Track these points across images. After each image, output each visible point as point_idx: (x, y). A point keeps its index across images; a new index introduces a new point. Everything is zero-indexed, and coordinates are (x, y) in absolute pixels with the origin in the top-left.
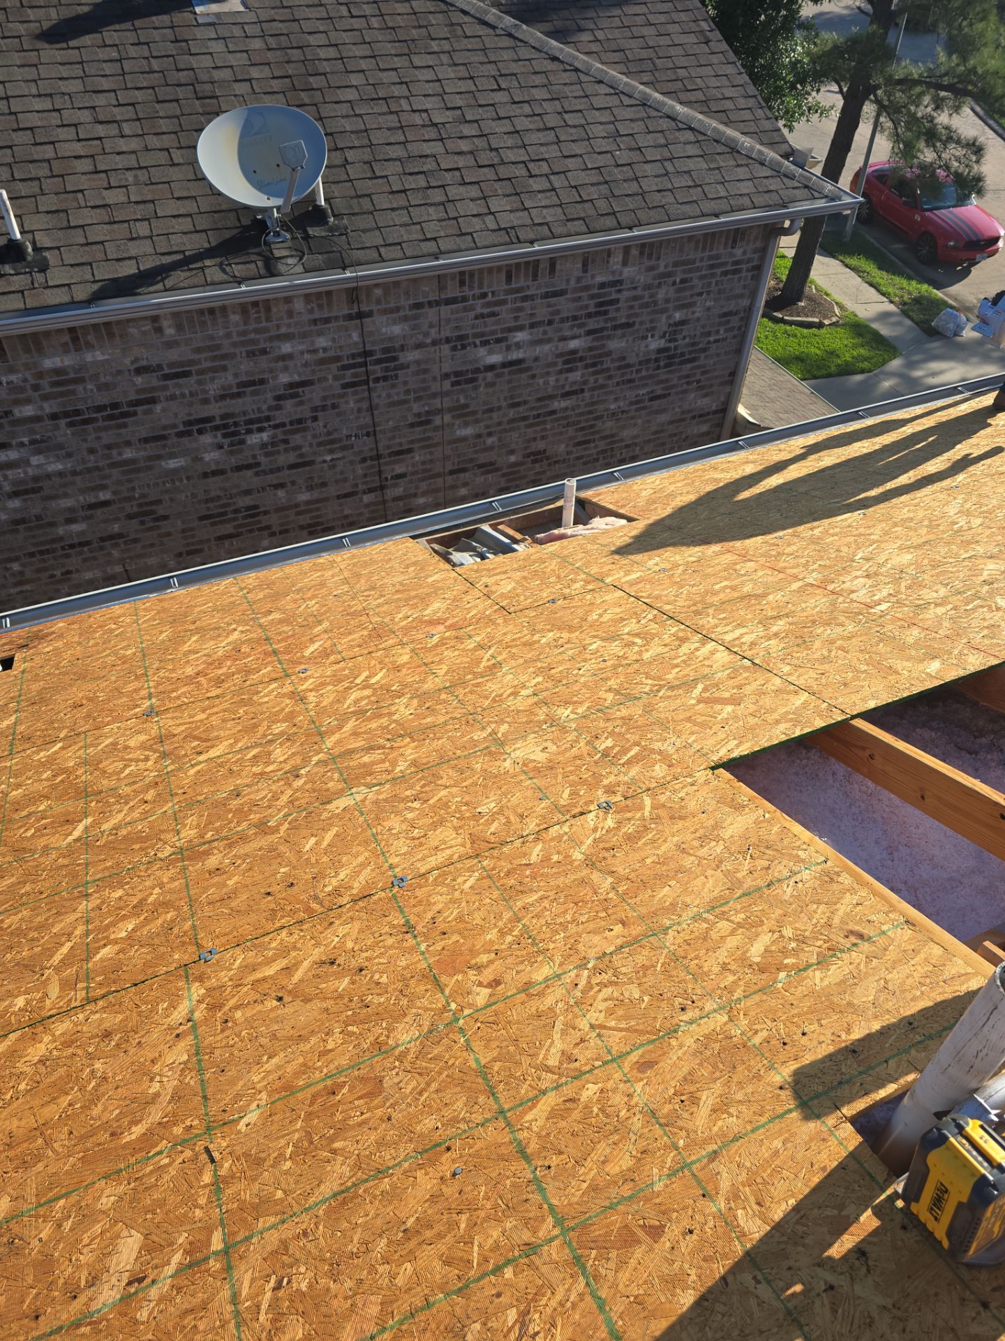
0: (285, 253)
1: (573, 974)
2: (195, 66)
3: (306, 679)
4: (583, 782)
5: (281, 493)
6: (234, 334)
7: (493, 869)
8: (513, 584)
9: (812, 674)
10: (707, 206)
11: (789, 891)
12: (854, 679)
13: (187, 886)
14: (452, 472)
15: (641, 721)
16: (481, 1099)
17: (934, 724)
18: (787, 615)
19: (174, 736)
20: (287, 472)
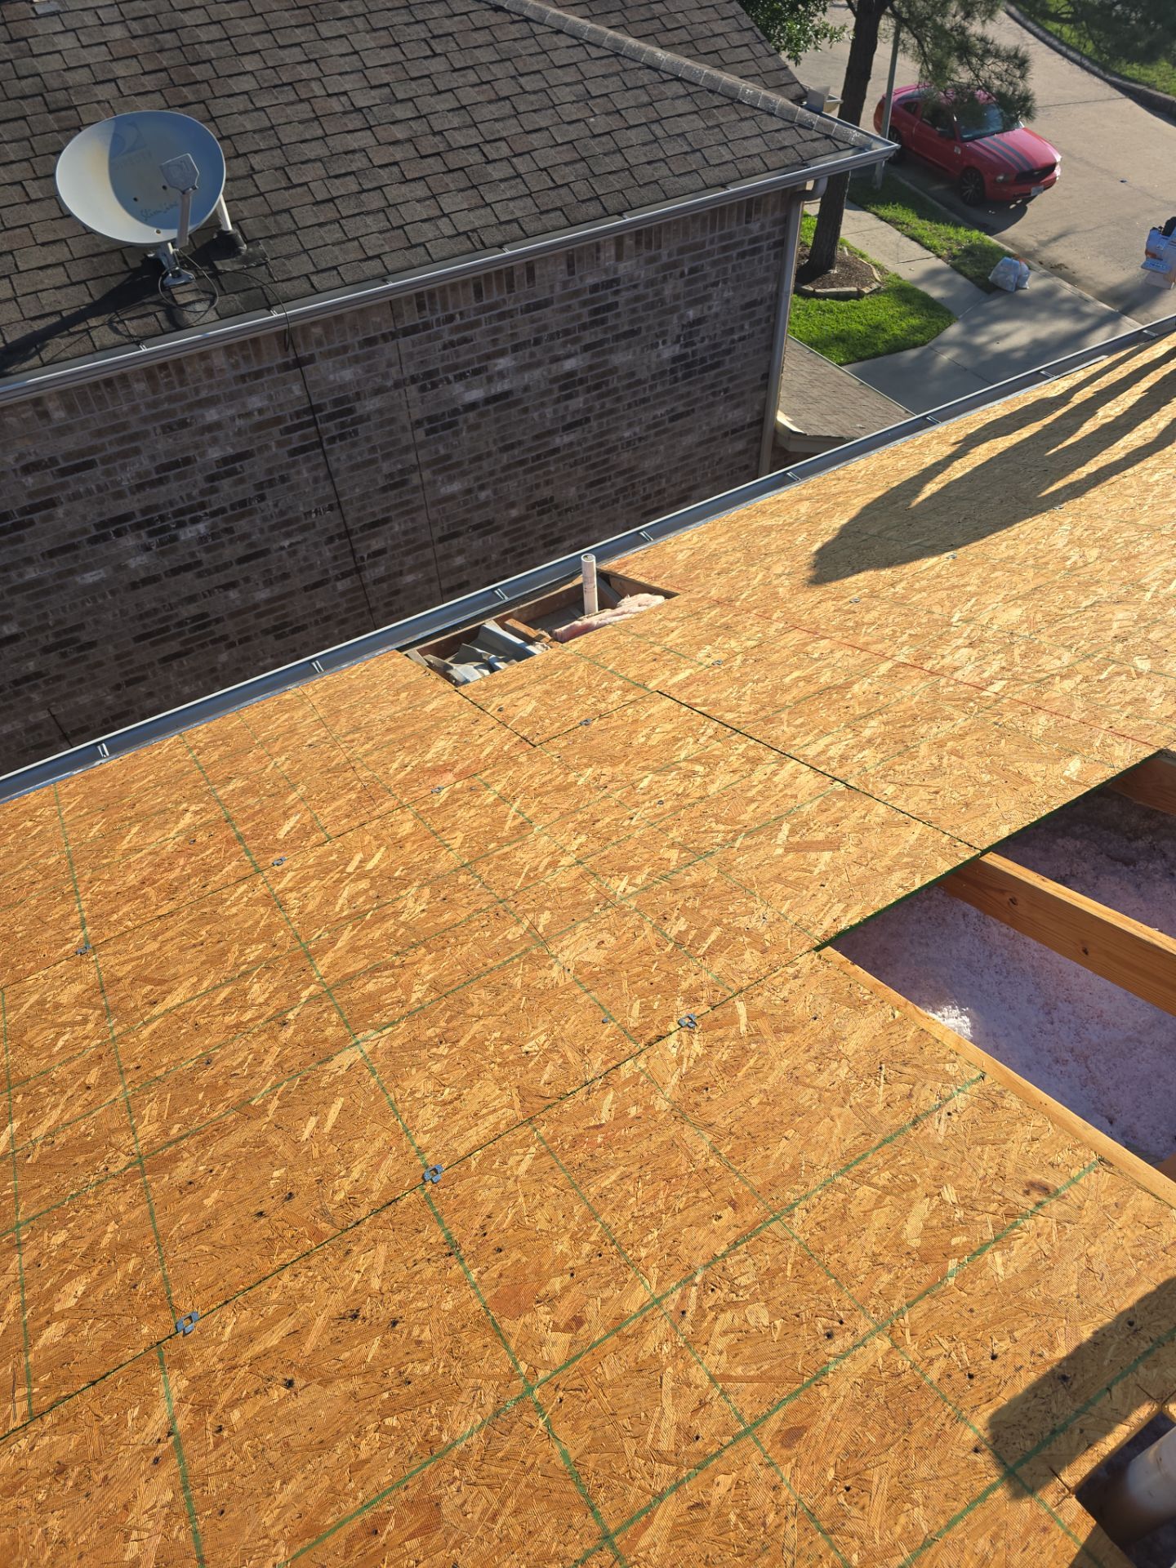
0: (191, 297)
1: (676, 1296)
2: (41, 70)
3: (283, 874)
4: (656, 989)
5: (233, 594)
6: (142, 407)
7: (554, 1139)
8: (534, 703)
9: (923, 794)
10: (711, 176)
11: (942, 1128)
12: (979, 795)
13: (152, 1213)
14: (442, 540)
15: (719, 888)
16: (577, 1519)
17: (1077, 830)
18: (879, 712)
19: (119, 980)
20: (236, 568)
